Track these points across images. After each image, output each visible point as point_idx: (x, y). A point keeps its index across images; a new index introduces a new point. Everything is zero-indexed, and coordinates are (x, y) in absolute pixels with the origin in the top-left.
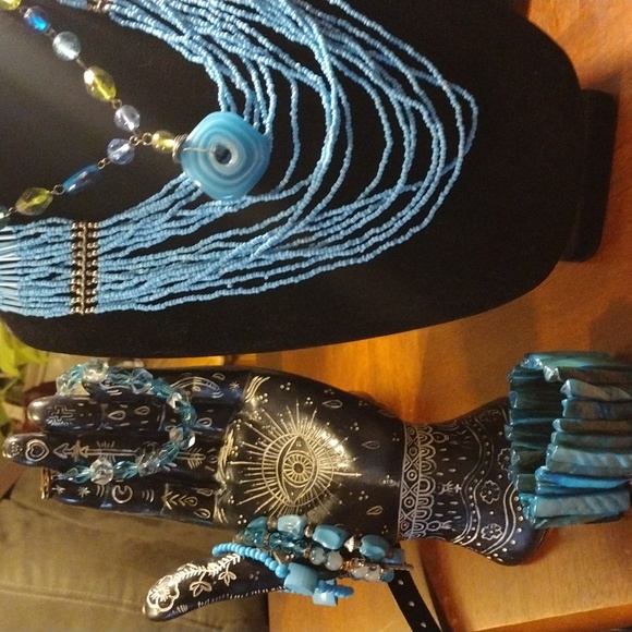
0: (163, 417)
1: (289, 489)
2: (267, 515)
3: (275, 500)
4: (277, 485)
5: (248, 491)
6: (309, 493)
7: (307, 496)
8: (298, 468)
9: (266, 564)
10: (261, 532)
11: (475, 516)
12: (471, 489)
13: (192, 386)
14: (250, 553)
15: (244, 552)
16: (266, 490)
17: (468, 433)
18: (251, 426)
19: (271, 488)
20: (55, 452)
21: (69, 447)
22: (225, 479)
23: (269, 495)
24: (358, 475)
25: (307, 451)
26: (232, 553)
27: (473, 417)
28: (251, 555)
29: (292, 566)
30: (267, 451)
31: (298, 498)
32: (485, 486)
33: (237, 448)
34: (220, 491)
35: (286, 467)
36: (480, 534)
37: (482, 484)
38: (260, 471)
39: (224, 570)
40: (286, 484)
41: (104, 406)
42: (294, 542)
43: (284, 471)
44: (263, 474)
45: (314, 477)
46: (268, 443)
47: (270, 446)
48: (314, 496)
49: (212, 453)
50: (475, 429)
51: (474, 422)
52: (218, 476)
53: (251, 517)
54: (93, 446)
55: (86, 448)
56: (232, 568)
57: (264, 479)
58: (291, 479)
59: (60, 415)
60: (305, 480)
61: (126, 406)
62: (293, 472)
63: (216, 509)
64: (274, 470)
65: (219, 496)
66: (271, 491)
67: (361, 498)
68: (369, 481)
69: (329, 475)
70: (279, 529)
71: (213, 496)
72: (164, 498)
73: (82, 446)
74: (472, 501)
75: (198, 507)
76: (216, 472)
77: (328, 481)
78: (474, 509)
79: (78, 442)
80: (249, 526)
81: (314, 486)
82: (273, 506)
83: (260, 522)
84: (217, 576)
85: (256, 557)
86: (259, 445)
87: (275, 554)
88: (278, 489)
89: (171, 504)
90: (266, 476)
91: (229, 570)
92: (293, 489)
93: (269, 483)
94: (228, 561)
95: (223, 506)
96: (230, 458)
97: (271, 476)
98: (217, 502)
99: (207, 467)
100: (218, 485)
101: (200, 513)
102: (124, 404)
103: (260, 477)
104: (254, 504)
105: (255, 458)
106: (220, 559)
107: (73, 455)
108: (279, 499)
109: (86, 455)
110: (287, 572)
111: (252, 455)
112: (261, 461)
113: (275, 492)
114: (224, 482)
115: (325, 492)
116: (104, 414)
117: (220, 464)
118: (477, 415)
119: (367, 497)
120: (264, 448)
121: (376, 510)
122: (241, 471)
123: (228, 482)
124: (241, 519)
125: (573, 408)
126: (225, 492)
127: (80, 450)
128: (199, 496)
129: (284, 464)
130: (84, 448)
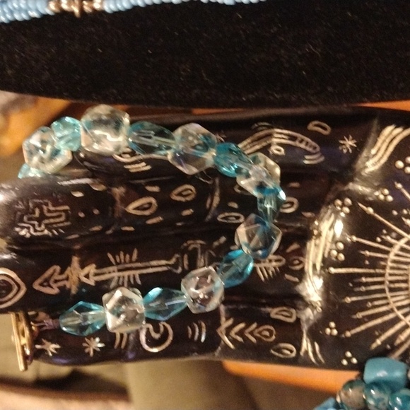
0: (217, 200)
2: (391, 351)
3: (406, 327)
5: (360, 315)
13: (270, 145)
16: (391, 311)
18: (370, 210)
19: (399, 308)
20: (36, 286)
21: (62, 272)
23: (396, 320)
30: (395, 250)
33: (341, 246)
34: (309, 313)
38: (382, 283)
41: (119, 191)
44: (386, 286)
46: (399, 237)
47: (402, 243)
49: (294, 252)
54: (103, 264)
55: (91, 269)
57: (388, 294)
59: (40, 220)
61: (156, 189)
63: (305, 343)
64: (406, 281)
65: (308, 321)
66: (400, 313)
72: (221, 331)
73: (83, 266)
75: (276, 342)
79: (75, 260)
82: (402, 337)
86: (384, 243)
89: (234, 341)
90: (391, 290)
93: (396, 300)
95: (317, 338)
96: (327, 263)
98: (306, 330)
99: (288, 276)
100: (302, 301)
101: (279, 350)
102: (153, 184)
103: (383, 291)
104: (371, 335)
105: (374, 263)
107: (68, 284)
109: (91, 282)
111: (370, 258)
112: (384, 268)
113: (405, 315)
116: (119, 206)
117: (308, 268)
120: (391, 245)
124: (348, 358)
127: (81, 274)
128: (277, 323)
130: (87, 270)
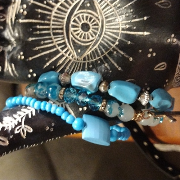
1: (76, 47)
2: (55, 70)
3: (63, 56)
4: (64, 43)
5: (37, 48)
6: (96, 50)
7: (95, 53)
8: (85, 27)
9: (63, 117)
10: (56, 87)
14: (46, 106)
15: (39, 106)
16: (54, 47)
19: (59, 45)
22: (14, 37)
23: (57, 52)
24: (146, 33)
25: (95, 10)
26: (26, 106)
28: (47, 109)
29: (85, 118)
30: (55, 10)
31: (85, 55)
33: (25, 6)
34: (10, 48)
35: (74, 26)
38: (48, 29)
39: (20, 124)
40: (74, 42)
42: (89, 96)
43: (72, 29)
44: (51, 32)
45: (100, 36)
47: (58, 5)
48: (102, 53)
52: (7, 34)
53: (41, 71)
56: (28, 121)
57: (52, 36)
58: (78, 37)
60: (91, 38)
62: (80, 31)
63: (7, 64)
64: (62, 29)
65: (9, 52)
66: (59, 48)
67: (149, 55)
68: (155, 40)
69: (117, 34)
70: (73, 84)
71: (3, 52)
76: (4, 29)
77: (116, 39)
80: (40, 80)
81: (101, 44)
82: (61, 62)
83: (51, 76)
84: (13, 130)
85: (52, 112)
86: (48, 4)
87: (67, 106)
88: (66, 46)
90: (54, 34)
91: (25, 124)
92: (80, 47)
93: (57, 40)
94: (23, 115)
95: (13, 60)
96: (18, 16)
97: (58, 34)
98: (7, 57)
100: (6, 42)
103: (49, 34)
104: (43, 60)
105: (44, 17)
106: (15, 113)
108: (67, 55)
110: (84, 125)
111: (41, 13)
112: (49, 20)
113: (62, 49)
114: (13, 40)
115: (114, 49)
117: (9, 21)
119: (154, 54)
120: (53, 7)
121: (161, 66)
122: (29, 29)
123: (18, 40)
124: (31, 73)
126: (14, 49)
129: (72, 23)
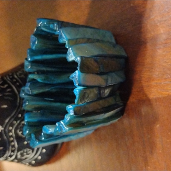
11: (13, 146)
12: (11, 128)
17: (9, 87)
27: (13, 75)
32: (21, 125)
36: (16, 156)
37: (19, 124)
50: (14, 83)
51: (14, 78)
74: (11, 136)
78: (13, 141)
118: (16, 72)
125: (83, 96)
